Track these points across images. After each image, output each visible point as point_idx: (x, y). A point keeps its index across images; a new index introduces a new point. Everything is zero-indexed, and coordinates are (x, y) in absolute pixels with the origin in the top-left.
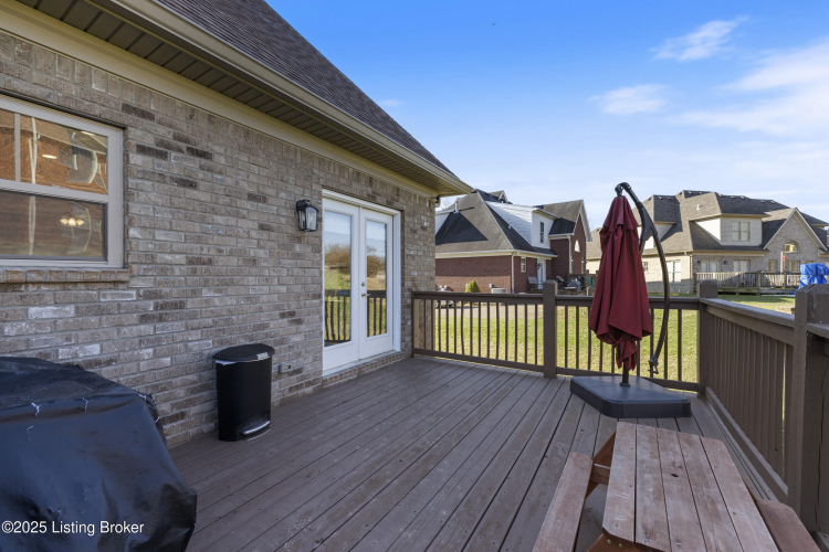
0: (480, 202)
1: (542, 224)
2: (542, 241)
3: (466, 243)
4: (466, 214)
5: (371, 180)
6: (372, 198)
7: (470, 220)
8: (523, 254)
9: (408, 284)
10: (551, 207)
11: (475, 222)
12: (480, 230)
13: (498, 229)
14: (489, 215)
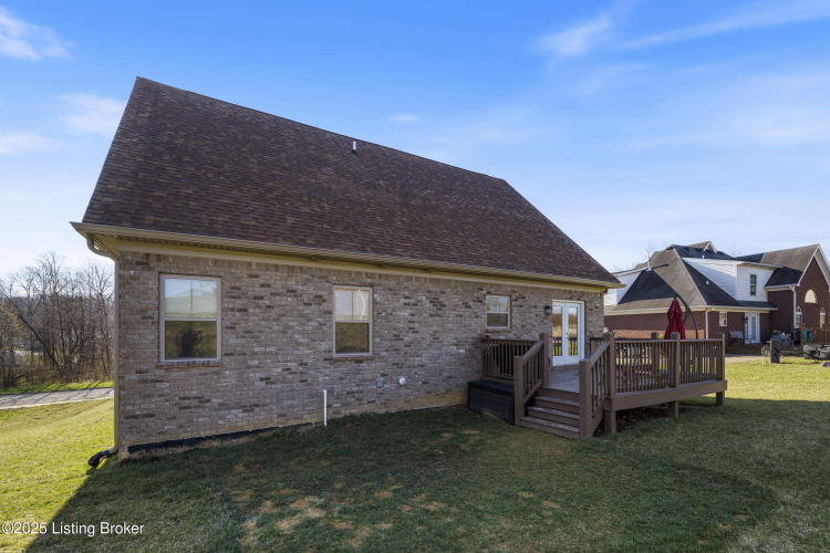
0: (676, 259)
1: (753, 277)
2: (753, 293)
3: (657, 300)
4: (659, 272)
5: (570, 292)
6: (571, 299)
7: (663, 277)
8: (723, 310)
9: (588, 334)
10: (773, 255)
11: (668, 280)
12: (673, 287)
13: (692, 285)
14: (684, 272)
